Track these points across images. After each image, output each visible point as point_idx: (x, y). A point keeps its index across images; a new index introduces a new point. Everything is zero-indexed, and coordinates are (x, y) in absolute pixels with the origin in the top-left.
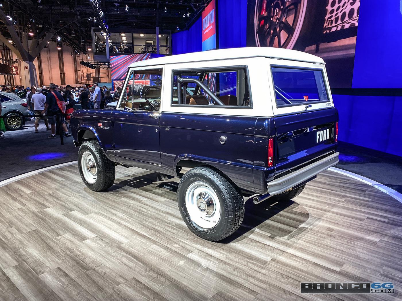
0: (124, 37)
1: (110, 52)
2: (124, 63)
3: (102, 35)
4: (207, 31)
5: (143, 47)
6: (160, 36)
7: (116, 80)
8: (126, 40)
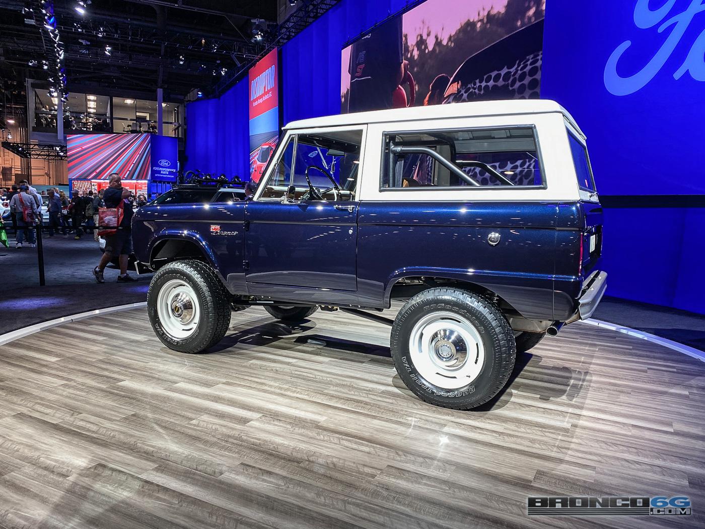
0: (92, 103)
1: (64, 128)
2: (93, 150)
3: (50, 95)
4: (260, 101)
5: (131, 123)
6: (164, 105)
7: (78, 179)
8: (94, 108)
